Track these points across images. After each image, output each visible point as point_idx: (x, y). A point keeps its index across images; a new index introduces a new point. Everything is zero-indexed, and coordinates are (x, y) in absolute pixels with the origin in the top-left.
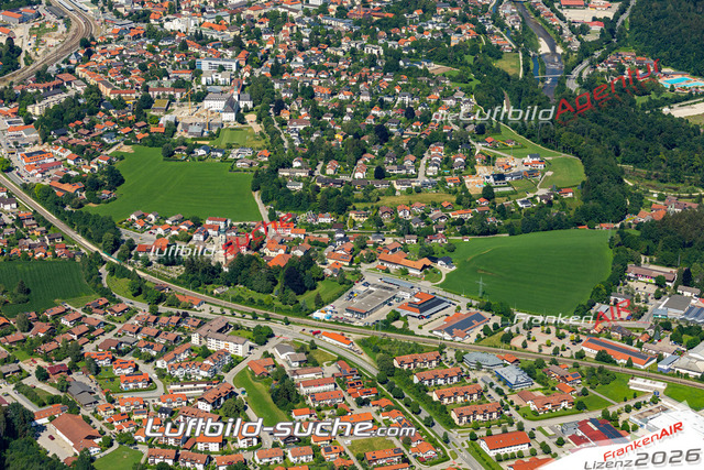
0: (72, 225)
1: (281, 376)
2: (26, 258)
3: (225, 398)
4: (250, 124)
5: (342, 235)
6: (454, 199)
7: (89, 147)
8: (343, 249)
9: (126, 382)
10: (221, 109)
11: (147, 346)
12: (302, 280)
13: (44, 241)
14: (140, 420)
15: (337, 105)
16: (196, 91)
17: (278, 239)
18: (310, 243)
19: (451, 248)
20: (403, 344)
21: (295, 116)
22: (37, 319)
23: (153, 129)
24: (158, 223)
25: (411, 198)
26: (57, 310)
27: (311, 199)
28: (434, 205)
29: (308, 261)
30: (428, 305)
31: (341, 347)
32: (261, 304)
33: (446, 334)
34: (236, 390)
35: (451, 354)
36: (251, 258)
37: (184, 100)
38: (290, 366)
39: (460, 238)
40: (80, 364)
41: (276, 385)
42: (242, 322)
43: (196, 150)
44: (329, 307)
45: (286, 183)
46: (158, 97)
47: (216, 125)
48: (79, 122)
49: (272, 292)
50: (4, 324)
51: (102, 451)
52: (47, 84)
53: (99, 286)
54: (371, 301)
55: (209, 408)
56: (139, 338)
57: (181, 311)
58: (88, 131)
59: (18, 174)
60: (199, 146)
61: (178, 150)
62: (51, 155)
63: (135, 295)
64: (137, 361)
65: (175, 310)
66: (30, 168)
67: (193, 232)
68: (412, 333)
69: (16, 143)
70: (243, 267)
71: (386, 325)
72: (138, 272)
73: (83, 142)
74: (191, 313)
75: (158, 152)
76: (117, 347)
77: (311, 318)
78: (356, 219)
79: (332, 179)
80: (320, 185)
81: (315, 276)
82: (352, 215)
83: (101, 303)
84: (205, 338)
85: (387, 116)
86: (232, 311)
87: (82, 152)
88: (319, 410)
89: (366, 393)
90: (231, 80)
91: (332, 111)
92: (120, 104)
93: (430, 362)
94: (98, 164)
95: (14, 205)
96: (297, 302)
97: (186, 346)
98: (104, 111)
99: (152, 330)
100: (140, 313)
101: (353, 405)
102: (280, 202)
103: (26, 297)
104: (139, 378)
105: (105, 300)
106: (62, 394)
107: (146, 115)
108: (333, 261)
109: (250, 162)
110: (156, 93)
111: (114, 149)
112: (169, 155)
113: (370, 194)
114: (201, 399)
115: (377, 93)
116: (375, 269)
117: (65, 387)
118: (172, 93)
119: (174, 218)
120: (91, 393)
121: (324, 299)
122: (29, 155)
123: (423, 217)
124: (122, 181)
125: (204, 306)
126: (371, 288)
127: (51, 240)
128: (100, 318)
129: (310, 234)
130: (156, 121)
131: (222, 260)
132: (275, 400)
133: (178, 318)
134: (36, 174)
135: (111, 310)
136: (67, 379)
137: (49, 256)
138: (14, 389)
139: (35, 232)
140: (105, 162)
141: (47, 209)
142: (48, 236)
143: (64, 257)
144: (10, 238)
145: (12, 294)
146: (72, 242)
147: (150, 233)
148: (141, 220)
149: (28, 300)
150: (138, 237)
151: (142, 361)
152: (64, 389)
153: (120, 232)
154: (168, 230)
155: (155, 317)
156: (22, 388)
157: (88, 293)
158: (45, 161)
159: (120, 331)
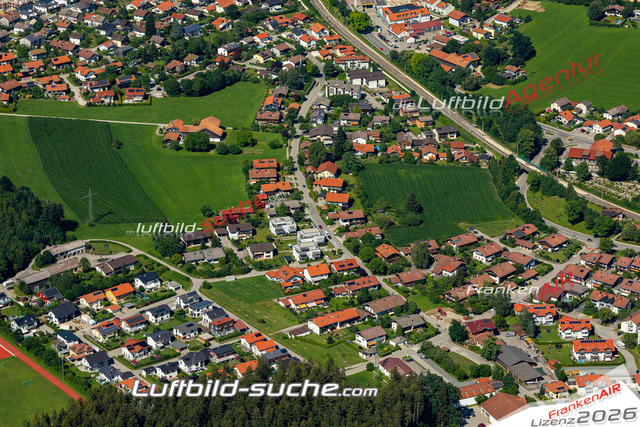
2: (410, 160)
9: (582, 351)
11: (605, 300)
13: (432, 136)
22: (438, 251)
24: (592, 118)
26: (466, 239)
40: (509, 320)
50: (393, 255)
56: (589, 286)
59: (381, 37)
61: (610, 11)
63: (574, 222)
64: (591, 320)
65: (637, 248)
66: (398, 29)
72: (576, 189)
75: (582, 13)
76: (559, 299)
83: (528, 232)
87: (468, 9)
94: (494, 27)
95: (382, 83)
99: (607, 275)
100: (584, 250)
103: (419, 217)
104: (600, 346)
105: (532, 228)
106: (492, 365)
111: (513, 6)
112: (598, 17)
117: (492, 353)
119: (615, 110)
120: (532, 364)
122: (394, 10)
124: (533, 53)
127: (442, 135)
128: (528, 252)
134: (407, 38)
135: (543, 243)
136: (497, 343)
137: (443, 159)
138: (419, 352)
139: (418, 123)
140: (505, 24)
141: (430, 89)
142: (438, 129)
143: (464, 161)
144: (383, 129)
145: (399, 213)
146: (472, 139)
147: (583, 131)
148: (567, 111)
149: (421, 222)
150: (566, 136)
151: (599, 320)
152: (493, 357)
153: (539, 127)
154: (608, 128)
155: (610, 257)
156: (432, 351)
157: (505, 216)
158: (418, 19)
159: (561, 274)
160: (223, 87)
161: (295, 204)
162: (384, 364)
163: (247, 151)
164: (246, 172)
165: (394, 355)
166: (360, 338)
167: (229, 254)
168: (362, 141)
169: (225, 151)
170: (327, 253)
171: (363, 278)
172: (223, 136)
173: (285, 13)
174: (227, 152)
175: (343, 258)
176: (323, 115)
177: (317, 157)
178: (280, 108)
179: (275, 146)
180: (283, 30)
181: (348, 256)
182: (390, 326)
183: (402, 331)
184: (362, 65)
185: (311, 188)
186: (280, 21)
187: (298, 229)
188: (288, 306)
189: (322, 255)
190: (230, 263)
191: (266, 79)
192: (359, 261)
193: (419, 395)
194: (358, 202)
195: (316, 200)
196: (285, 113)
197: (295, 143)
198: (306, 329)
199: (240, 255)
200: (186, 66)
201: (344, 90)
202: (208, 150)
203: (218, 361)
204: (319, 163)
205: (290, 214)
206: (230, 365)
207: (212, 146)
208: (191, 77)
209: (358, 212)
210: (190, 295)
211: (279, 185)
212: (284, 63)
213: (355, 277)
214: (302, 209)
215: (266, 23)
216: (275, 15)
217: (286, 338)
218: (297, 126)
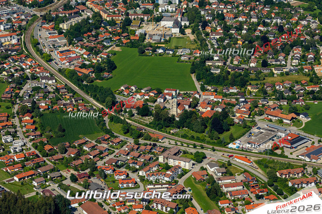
0: (87, 93)
1: (212, 181)
2: (62, 111)
4: (188, 35)
5: (244, 100)
6: (308, 79)
7: (96, 48)
8: (245, 108)
9: (122, 184)
10: (171, 26)
11: (134, 163)
12: (222, 126)
13: (72, 101)
14: (131, 206)
15: (238, 24)
16: (156, 16)
17: (207, 102)
18: (225, 104)
19: (307, 108)
20: (282, 163)
21: (214, 30)
22: (70, 147)
23: (132, 37)
24: (137, 92)
25: (283, 78)
26: (81, 141)
27: (225, 78)
28: (297, 82)
29: (225, 114)
30: (296, 140)
31: (246, 165)
32: (198, 139)
33: (306, 158)
34: (185, 189)
35: (310, 170)
36: (192, 113)
37: (149, 21)
38: (216, 175)
39: (313, 102)
40: (95, 173)
41: (209, 186)
42: (187, 149)
43: (157, 50)
44: (238, 142)
45: (210, 69)
46: (134, 19)
47: (168, 35)
48: (89, 34)
49: (204, 132)
50: (51, 149)
52: (70, 12)
53: (104, 128)
54: (262, 138)
56: (128, 158)
57: (152, 143)
58: (95, 39)
59: (56, 63)
60: (159, 48)
61: (147, 50)
62: (74, 52)
63: (125, 133)
64: (128, 171)
65: (148, 142)
66: (62, 59)
67: (158, 97)
68: (287, 157)
69: (54, 45)
70: (187, 117)
71: (271, 152)
72: (127, 120)
73: (92, 45)
74: (158, 144)
75: (136, 51)
76: (116, 163)
77: (227, 148)
78: (252, 90)
79: (237, 67)
80: (230, 70)
81: (229, 123)
82: (249, 88)
83: (106, 138)
84: (167, 158)
85: (267, 30)
86: (182, 143)
87: (91, 51)
88: (234, 201)
89: (261, 192)
90: (176, 9)
91: (236, 27)
92: (113, 23)
93: (298, 174)
94: (101, 57)
95: (54, 81)
96: (219, 138)
97: (156, 163)
98: (104, 27)
99: (136, 154)
100: (128, 144)
101: (254, 199)
102: (207, 80)
103: (63, 134)
104: (129, 181)
105: (108, 136)
106: (86, 190)
107: (127, 29)
108: (239, 114)
109: (189, 56)
110: (133, 17)
111: (110, 49)
112: (142, 52)
113: (260, 76)
115: (261, 17)
116: (263, 119)
118: (142, 17)
119: (146, 89)
120: (102, 189)
121: (235, 136)
122: (61, 52)
123: (291, 89)
124: (115, 67)
125: (165, 140)
126: (261, 131)
127: (76, 101)
128: (106, 146)
129: (225, 98)
130: (134, 32)
131: (175, 113)
132: (208, 195)
133: (150, 147)
134: (66, 63)
135: (112, 142)
136: (89, 182)
137: (75, 110)
138: (58, 187)
139: (67, 96)
140: (105, 56)
141: (73, 83)
142: (74, 99)
143: (84, 111)
144: (52, 99)
145: (55, 132)
146: (88, 102)
148: (127, 90)
149: (64, 135)
150: (125, 99)
151: (131, 171)
152: (87, 187)
153: (115, 97)
154: (143, 96)
156: (62, 186)
157: (98, 132)
158: (71, 56)
159: (117, 154)
161: (13, 130)
162: (43, 192)
165: (47, 188)
166: (34, 182)
168: (43, 104)
170: (25, 149)
171: (38, 159)
173: (17, 55)
175: (31, 151)
176: (28, 95)
177: (24, 111)
178: (12, 93)
179: (8, 108)
180: (16, 61)
181: (33, 150)
182: (47, 177)
183: (51, 179)
184: (47, 74)
185: (21, 124)
186: (15, 58)
187: (14, 140)
188: (7, 171)
189: (22, 150)
191: (7, 81)
192: (37, 152)
193: (52, 203)
194: (39, 128)
195: (22, 128)
196: (13, 94)
197: (16, 107)
198: (13, 179)
201: (38, 84)
204: (25, 114)
205: (11, 135)
209: (38, 133)
211: (8, 123)
212: (15, 75)
213: (35, 158)
214: (16, 132)
215: (10, 59)
216: (13, 55)
217: (5, 183)
218: (18, 99)
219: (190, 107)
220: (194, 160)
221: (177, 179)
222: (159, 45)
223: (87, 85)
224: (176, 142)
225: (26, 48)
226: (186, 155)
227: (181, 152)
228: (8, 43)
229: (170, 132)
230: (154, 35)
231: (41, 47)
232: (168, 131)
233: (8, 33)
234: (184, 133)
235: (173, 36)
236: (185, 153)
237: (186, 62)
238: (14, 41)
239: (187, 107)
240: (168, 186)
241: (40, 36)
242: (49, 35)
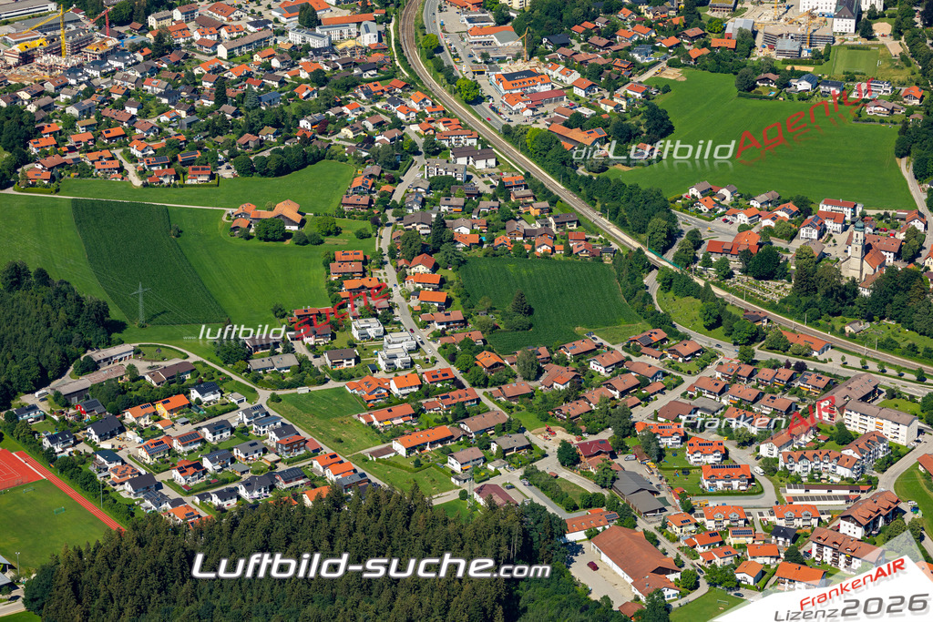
0: (590, 200)
2: (521, 254)
3: (886, 518)
4: (882, 40)
7: (609, 68)
9: (712, 478)
10: (830, 11)
13: (548, 225)
14: (743, 547)
22: (550, 360)
23: (715, 41)
24: (736, 204)
26: (582, 346)
32: (930, 355)
34: (902, 506)
40: (629, 442)
42: (899, 384)
43: (793, 82)
47: (823, 38)
48: (589, 25)
50: (496, 365)
51: (682, 595)
55: (859, 533)
56: (725, 402)
57: (794, 360)
58: (605, 41)
59: (493, 108)
60: (799, 75)
61: (763, 80)
62: (546, 79)
63: (710, 328)
64: (725, 442)
65: (782, 358)
66: (513, 99)
67: (800, 223)
69: (484, 56)
70: (896, 289)
72: (714, 289)
73: (599, 59)
74: (811, 365)
75: (729, 82)
83: (655, 338)
84: (841, 409)
86: (882, 365)
87: (595, 75)
94: (626, 98)
95: (492, 162)
98: (630, 8)
99: (746, 390)
100: (721, 360)
103: (528, 320)
104: (734, 472)
105: (661, 334)
106: (606, 493)
107: (700, 17)
109: (890, 106)
111: (651, 73)
112: (748, 87)
114: (846, 518)
117: (608, 480)
119: (764, 197)
120: (653, 493)
122: (510, 77)
124: (670, 129)
125: (829, 353)
127: (560, 224)
128: (655, 362)
130: (720, 28)
131: (856, 275)
133: (790, 372)
134: (523, 110)
135: (672, 351)
136: (613, 468)
137: (560, 253)
138: (521, 478)
139: (532, 210)
140: (638, 95)
141: (547, 171)
142: (555, 217)
143: (584, 254)
144: (490, 217)
145: (505, 315)
146: (595, 230)
147: (726, 221)
148: (708, 198)
149: (531, 326)
150: (705, 226)
151: (735, 442)
152: (608, 484)
153: (675, 216)
154: (755, 218)
155: (750, 368)
156: (536, 477)
157: (630, 320)
158: (537, 89)
159: (692, 387)
160: (304, 166)
161: (384, 303)
162: (479, 491)
163: (330, 240)
164: (327, 265)
165: (492, 481)
166: (452, 461)
167: (303, 362)
168: (465, 231)
169: (304, 241)
170: (418, 362)
171: (459, 391)
172: (302, 223)
173: (380, 80)
174: (306, 242)
175: (437, 367)
176: (420, 199)
177: (411, 248)
178: (370, 191)
179: (362, 236)
180: (377, 99)
181: (442, 364)
182: (489, 447)
183: (503, 453)
184: (469, 142)
185: (402, 285)
186: (374, 89)
187: (385, 333)
188: (370, 423)
189: (412, 363)
190: (303, 372)
191: (355, 157)
192: (455, 372)
193: (517, 528)
194: (457, 301)
195: (407, 299)
196: (376, 197)
197: (386, 233)
198: (390, 450)
199: (316, 362)
200: (261, 141)
201: (446, 170)
202: (283, 240)
203: (285, 486)
204: (413, 255)
205: (376, 316)
206: (299, 491)
207: (288, 235)
208: (266, 154)
209: (457, 313)
210: (255, 408)
211: (365, 282)
212: (378, 138)
213: (450, 390)
214: (391, 309)
215: (358, 91)
216: (369, 81)
217: (366, 460)
218: (389, 212)
219: (898, 256)
220: (921, 418)
221: (875, 474)
222: (797, 68)
223: (591, 177)
224: (863, 363)
225: (404, 59)
226: (895, 401)
227: (880, 392)
228: (350, 44)
229: (843, 331)
230: (781, 36)
231: (447, 58)
232: (838, 329)
233: (347, 13)
234: (885, 337)
235: (837, 43)
236: (894, 397)
237: (882, 121)
238: (368, 39)
239: (890, 259)
240: (847, 492)
241: (442, 25)
242: (470, 26)
